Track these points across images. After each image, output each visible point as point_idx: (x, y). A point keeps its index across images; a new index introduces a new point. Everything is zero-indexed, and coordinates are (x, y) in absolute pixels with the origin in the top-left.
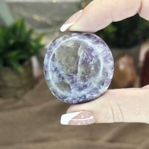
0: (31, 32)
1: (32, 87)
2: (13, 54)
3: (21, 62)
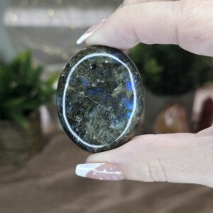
0: (40, 70)
1: (40, 150)
2: (17, 102)
3: (26, 113)
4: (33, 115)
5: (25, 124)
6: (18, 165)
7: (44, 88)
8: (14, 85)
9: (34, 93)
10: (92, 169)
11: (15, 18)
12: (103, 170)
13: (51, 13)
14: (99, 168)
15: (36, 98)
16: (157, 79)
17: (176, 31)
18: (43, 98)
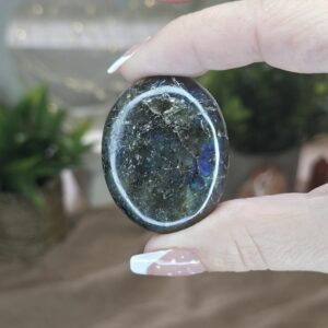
0: (62, 115)
1: (61, 238)
2: (26, 165)
3: (41, 182)
4: (51, 185)
5: (39, 199)
6: (28, 262)
7: (68, 143)
8: (21, 138)
9: (52, 151)
10: (154, 261)
11: (23, 35)
12: (170, 260)
13: (79, 27)
14: (164, 258)
15: (56, 157)
16: (242, 129)
17: (257, 37)
18: (66, 159)
